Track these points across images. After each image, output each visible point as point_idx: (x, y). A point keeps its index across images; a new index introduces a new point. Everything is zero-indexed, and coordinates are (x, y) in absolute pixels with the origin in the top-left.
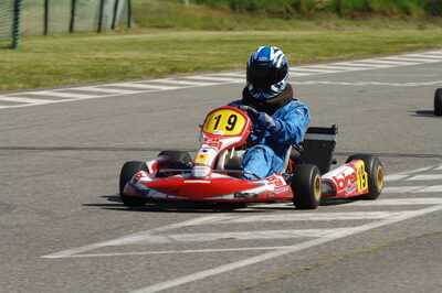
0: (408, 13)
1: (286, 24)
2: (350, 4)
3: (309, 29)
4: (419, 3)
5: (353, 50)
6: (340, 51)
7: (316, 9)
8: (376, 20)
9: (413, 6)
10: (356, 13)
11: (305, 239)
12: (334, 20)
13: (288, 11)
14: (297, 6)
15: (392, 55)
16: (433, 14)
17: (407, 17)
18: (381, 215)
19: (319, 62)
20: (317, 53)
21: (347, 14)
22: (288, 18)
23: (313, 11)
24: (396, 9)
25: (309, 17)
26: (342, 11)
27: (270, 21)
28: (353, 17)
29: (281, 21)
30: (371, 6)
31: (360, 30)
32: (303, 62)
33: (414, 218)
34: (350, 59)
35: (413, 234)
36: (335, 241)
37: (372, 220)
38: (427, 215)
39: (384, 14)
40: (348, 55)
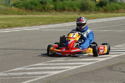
0: (75, 10)
1: (41, 13)
2: (59, 8)
3: (47, 14)
4: (78, 7)
5: (60, 21)
6: (56, 21)
7: (49, 9)
8: (66, 12)
9: (77, 8)
10: (61, 10)
11: (47, 74)
12: (54, 12)
13: (42, 10)
14: (44, 8)
15: (71, 22)
16: (82, 10)
17: (75, 11)
18: (68, 67)
19: (50, 24)
20: (50, 22)
21: (58, 10)
22: (41, 12)
23: (49, 10)
24: (72, 9)
25: (48, 11)
26: (57, 10)
27: (36, 12)
28: (60, 11)
29: (39, 12)
30: (65, 8)
31: (62, 15)
32: (46, 24)
33: (77, 68)
34: (59, 23)
35: (77, 73)
36: (55, 75)
37: (65, 69)
38: (81, 67)
39: (69, 10)
40: (58, 22)
